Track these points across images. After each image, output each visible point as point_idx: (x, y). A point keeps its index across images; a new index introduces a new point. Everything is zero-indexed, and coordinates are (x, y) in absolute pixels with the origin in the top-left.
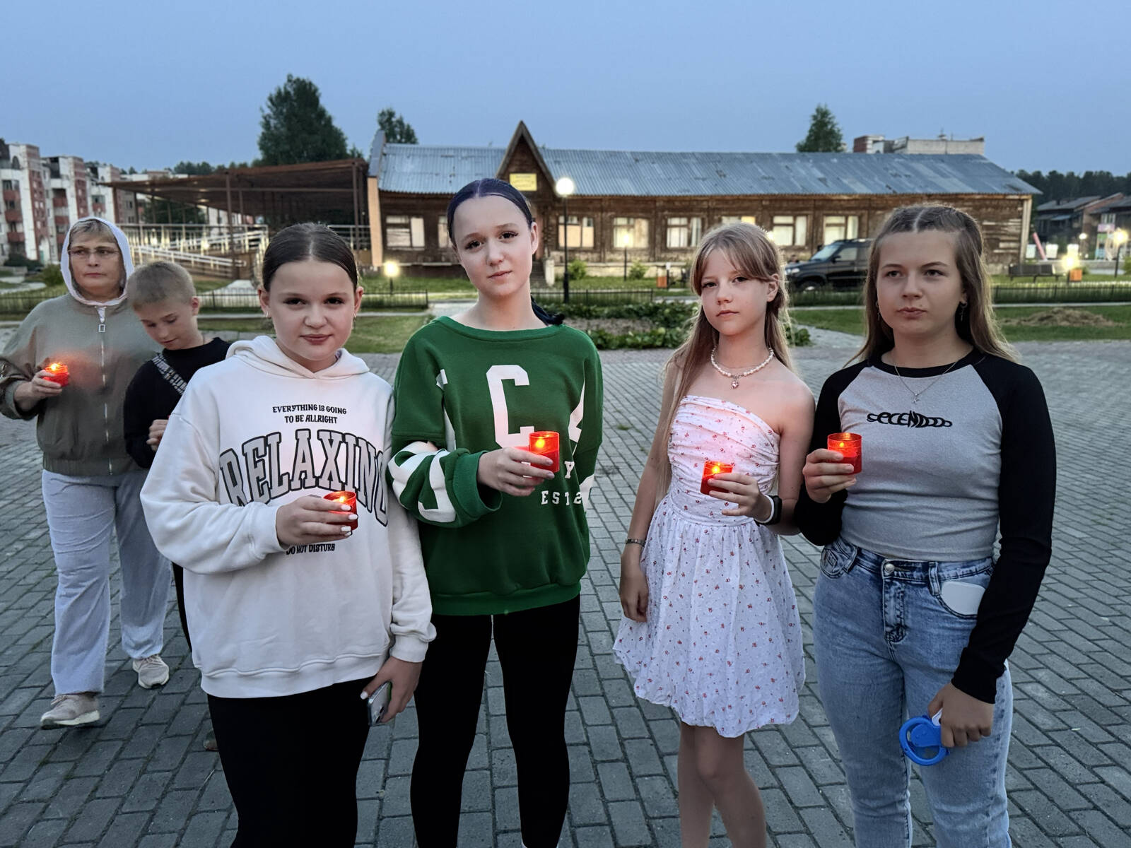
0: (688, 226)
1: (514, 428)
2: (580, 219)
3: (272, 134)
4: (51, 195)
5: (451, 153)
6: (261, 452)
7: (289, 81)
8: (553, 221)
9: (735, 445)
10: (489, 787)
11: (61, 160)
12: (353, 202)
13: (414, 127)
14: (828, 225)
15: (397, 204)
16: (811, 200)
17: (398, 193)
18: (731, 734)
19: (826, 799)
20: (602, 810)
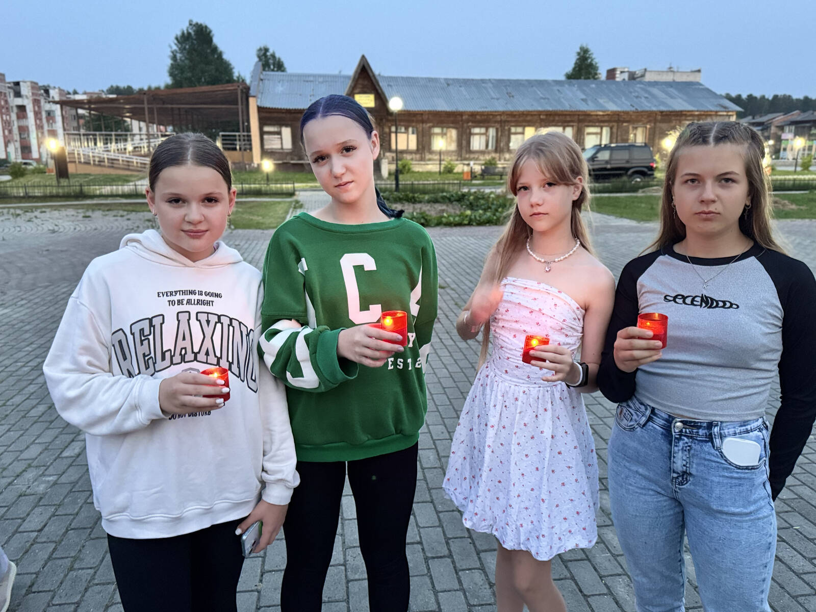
0: (486, 134)
1: (364, 307)
2: (407, 129)
3: (178, 65)
4: (15, 110)
5: (312, 79)
6: (146, 332)
7: (190, 24)
8: (387, 130)
9: (549, 320)
10: (344, 581)
11: (21, 84)
12: (238, 115)
13: (283, 59)
14: (589, 134)
15: (270, 117)
16: (574, 115)
17: (272, 109)
18: (544, 557)
19: (608, 588)
20: (433, 600)
